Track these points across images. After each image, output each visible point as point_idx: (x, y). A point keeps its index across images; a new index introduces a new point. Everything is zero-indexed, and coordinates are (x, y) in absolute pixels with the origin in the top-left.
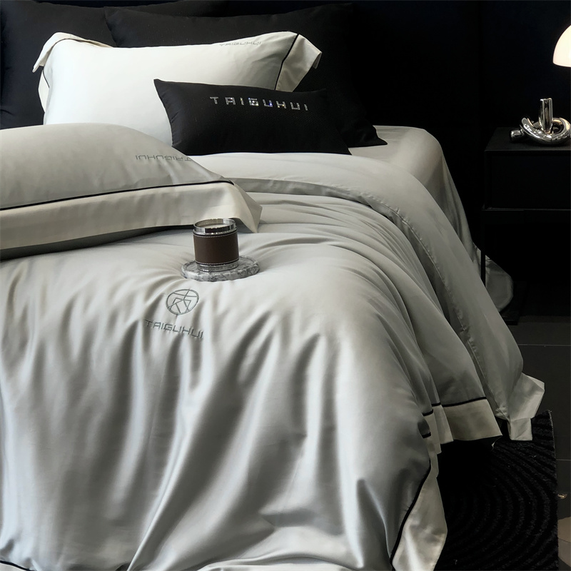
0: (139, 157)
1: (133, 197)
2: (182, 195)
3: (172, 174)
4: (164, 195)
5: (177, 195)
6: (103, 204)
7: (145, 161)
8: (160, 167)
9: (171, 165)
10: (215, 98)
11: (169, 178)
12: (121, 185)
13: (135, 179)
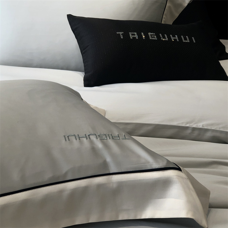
0: (67, 138)
1: (61, 191)
2: (121, 185)
3: (109, 159)
4: (99, 186)
5: (115, 186)
6: (24, 203)
7: (76, 143)
8: (94, 150)
9: (106, 146)
10: (121, 33)
11: (105, 164)
12: (47, 177)
13: (65, 168)
